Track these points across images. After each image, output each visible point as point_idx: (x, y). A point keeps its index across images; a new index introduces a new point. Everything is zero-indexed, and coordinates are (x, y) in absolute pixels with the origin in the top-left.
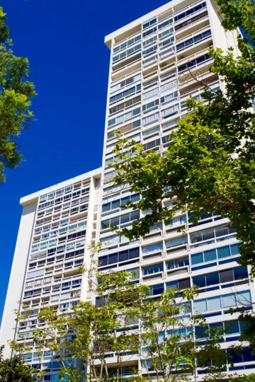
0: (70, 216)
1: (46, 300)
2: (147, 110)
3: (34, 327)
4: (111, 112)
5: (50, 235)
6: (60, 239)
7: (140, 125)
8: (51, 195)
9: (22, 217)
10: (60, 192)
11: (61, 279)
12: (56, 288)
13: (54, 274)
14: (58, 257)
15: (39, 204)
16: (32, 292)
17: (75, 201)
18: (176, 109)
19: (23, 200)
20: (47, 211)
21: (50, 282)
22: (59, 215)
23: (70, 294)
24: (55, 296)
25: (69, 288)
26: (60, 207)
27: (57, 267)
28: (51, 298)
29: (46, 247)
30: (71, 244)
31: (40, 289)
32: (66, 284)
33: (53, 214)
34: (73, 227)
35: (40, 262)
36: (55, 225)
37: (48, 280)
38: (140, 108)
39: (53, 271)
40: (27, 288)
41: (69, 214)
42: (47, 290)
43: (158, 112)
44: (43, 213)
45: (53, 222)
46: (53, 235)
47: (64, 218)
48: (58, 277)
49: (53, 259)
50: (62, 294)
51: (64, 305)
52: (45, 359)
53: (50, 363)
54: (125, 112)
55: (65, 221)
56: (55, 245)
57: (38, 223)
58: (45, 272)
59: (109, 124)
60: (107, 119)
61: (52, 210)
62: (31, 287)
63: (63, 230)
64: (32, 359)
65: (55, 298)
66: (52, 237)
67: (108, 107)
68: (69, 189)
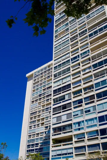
0: (47, 80)
1: (39, 116)
2: (71, 23)
3: (35, 127)
4: (56, 27)
5: (39, 88)
6: (44, 90)
7: (68, 30)
8: (39, 72)
9: (28, 82)
10: (42, 70)
11: (45, 106)
12: (43, 110)
13: (42, 104)
14: (43, 97)
15: (34, 76)
16: (33, 113)
17: (48, 73)
18: (84, 20)
19: (27, 75)
20: (37, 79)
21: (40, 108)
22: (42, 79)
23: (49, 113)
24: (42, 114)
25: (48, 110)
26: (43, 76)
27: (43, 101)
28: (41, 115)
29: (38, 94)
30: (48, 91)
31: (37, 112)
32: (47, 108)
33: (40, 79)
34: (48, 84)
35: (36, 100)
36: (41, 84)
37: (39, 107)
38: (68, 23)
39: (41, 104)
40: (31, 112)
41: (47, 79)
42: (39, 111)
43: (76, 23)
44: (36, 79)
45: (40, 83)
46: (41, 88)
47: (44, 81)
48: (43, 106)
49: (41, 98)
50: (46, 113)
51: (47, 117)
52: (40, 141)
53: (43, 142)
54: (62, 25)
55: (45, 82)
56: (41, 92)
57: (34, 84)
58: (38, 104)
59: (55, 32)
60: (54, 30)
61: (39, 78)
62: (33, 111)
63: (44, 86)
64: (35, 141)
65: (43, 115)
66: (40, 89)
67: (55, 25)
68: (46, 68)
